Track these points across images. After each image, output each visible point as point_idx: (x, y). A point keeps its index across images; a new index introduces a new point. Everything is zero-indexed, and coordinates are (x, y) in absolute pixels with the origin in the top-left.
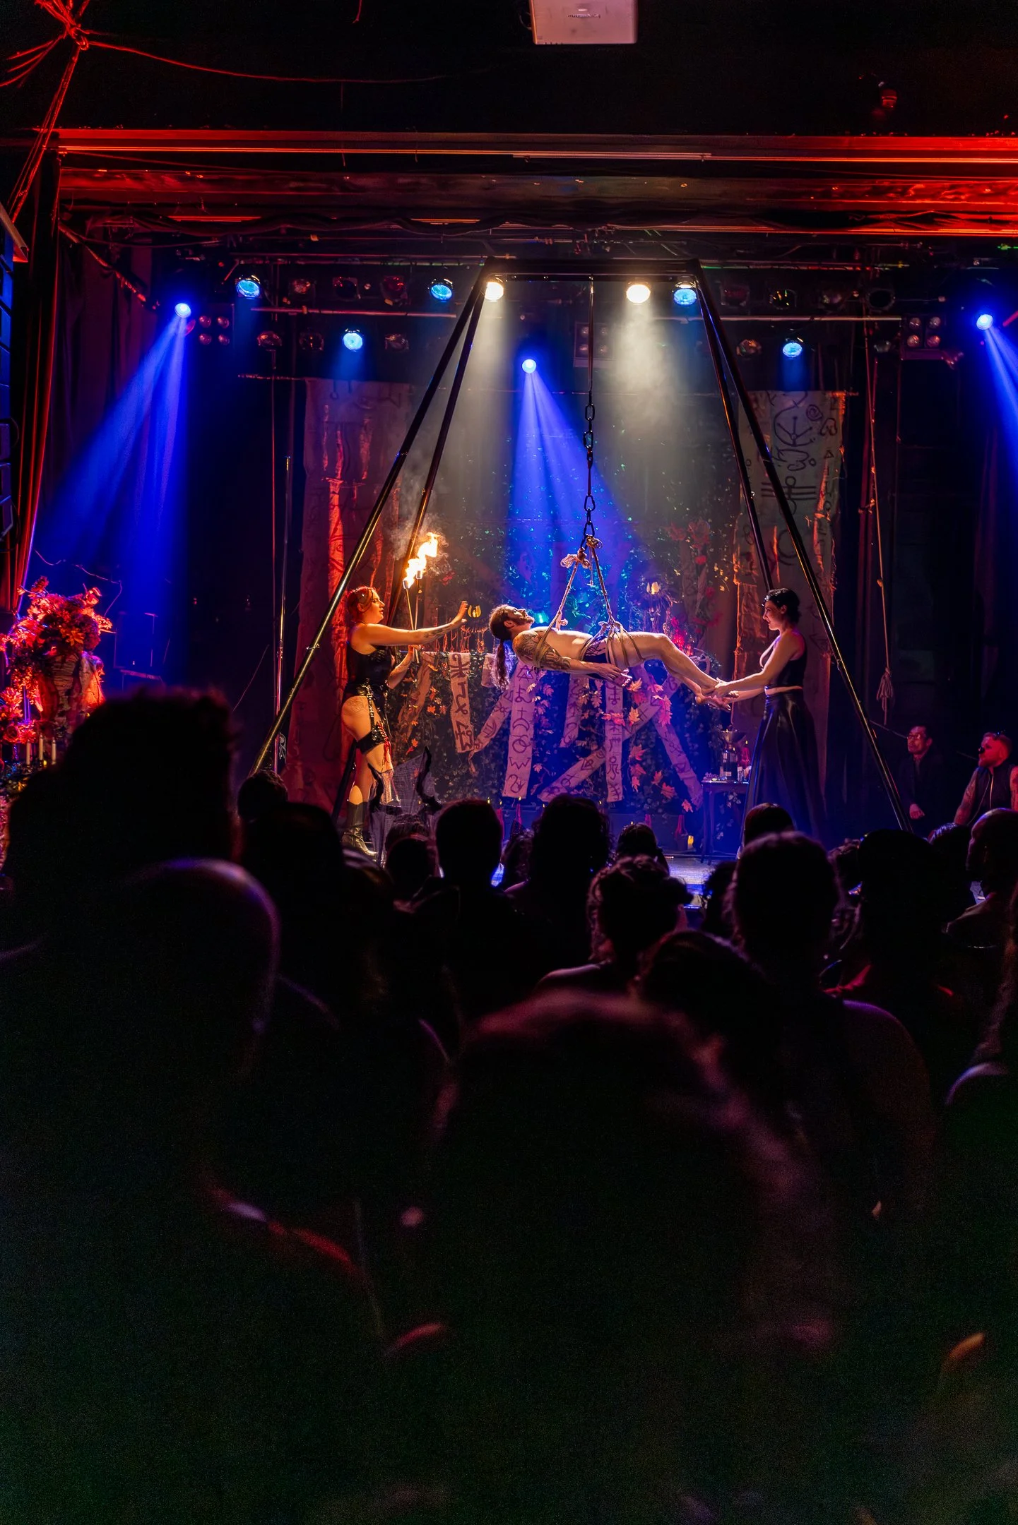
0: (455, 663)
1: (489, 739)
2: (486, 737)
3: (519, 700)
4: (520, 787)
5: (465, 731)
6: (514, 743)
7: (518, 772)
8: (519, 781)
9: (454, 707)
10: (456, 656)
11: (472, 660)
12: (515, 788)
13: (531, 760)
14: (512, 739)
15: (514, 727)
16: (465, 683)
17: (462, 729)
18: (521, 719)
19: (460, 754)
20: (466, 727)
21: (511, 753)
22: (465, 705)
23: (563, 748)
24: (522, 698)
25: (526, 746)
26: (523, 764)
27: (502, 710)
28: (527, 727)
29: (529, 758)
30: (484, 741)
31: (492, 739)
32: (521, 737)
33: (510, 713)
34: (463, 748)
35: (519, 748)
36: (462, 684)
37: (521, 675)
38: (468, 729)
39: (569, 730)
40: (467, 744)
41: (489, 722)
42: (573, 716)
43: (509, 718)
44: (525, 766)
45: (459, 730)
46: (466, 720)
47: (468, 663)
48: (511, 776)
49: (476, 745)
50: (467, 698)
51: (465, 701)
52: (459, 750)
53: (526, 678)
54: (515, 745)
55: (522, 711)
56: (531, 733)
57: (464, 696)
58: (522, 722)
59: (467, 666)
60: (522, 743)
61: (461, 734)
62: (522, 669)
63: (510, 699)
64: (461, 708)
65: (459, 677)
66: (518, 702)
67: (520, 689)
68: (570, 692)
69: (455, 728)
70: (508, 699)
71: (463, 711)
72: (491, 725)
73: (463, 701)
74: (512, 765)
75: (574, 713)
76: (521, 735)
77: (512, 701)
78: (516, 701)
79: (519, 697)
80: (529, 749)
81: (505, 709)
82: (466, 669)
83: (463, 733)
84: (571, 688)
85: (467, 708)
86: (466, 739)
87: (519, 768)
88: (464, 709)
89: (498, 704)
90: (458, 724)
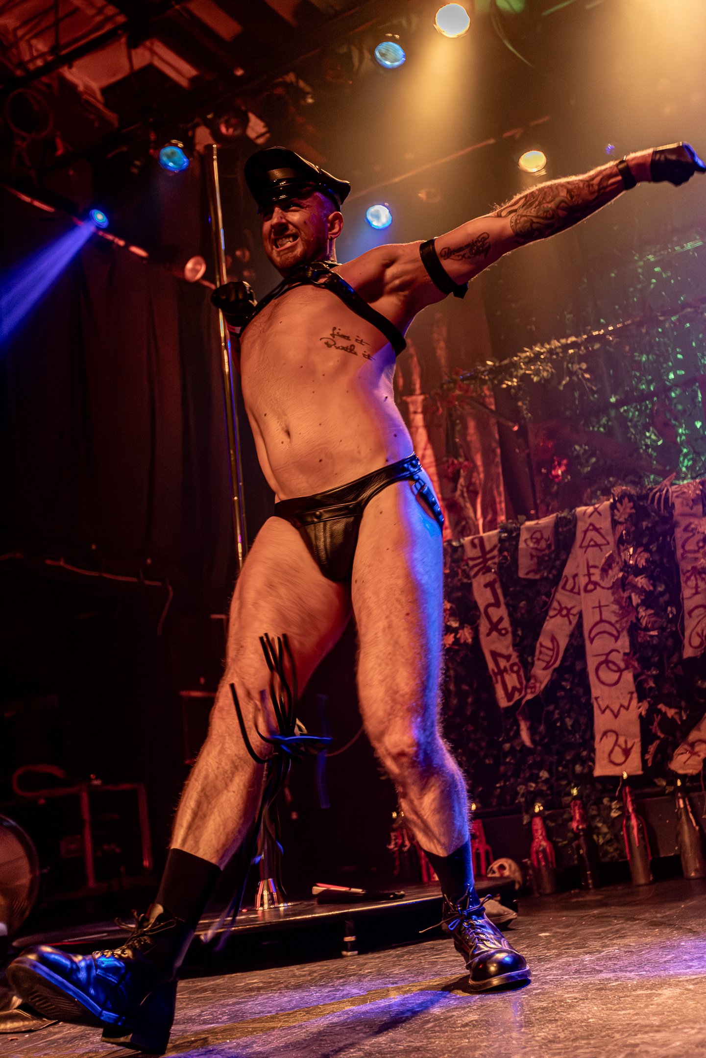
0: (476, 553)
1: (550, 670)
2: (545, 668)
3: (590, 587)
4: (627, 752)
5: (508, 665)
6: (597, 669)
7: (615, 724)
8: (621, 740)
9: (484, 627)
10: (476, 541)
11: (501, 540)
12: (618, 757)
13: (635, 695)
14: (592, 663)
15: (592, 640)
16: (494, 581)
17: (503, 663)
18: (601, 621)
19: (507, 708)
20: (508, 658)
21: (596, 690)
22: (501, 619)
23: (689, 659)
24: (596, 584)
25: (620, 671)
26: (622, 706)
27: (564, 612)
28: (615, 633)
29: (632, 693)
30: (542, 675)
31: (555, 670)
32: (608, 654)
33: (580, 614)
34: (509, 697)
35: (609, 676)
36: (490, 585)
37: (585, 543)
38: (511, 662)
39: (695, 622)
40: (514, 689)
41: (544, 640)
42: (697, 593)
43: (580, 625)
44: (627, 709)
45: (497, 664)
46: (504, 645)
47: (495, 547)
48: (605, 734)
49: (531, 688)
50: (503, 607)
51: (500, 613)
52: (503, 703)
53: (596, 545)
54: (601, 673)
55: (600, 607)
56: (624, 643)
57: (497, 604)
58: (603, 627)
59: (495, 552)
60: (610, 665)
61: (501, 672)
62: (585, 532)
63: (576, 590)
64: (494, 627)
65: (484, 574)
66: (591, 591)
67: (589, 567)
68: (679, 552)
69: (491, 665)
70: (571, 591)
71: (499, 631)
72: (548, 644)
73: (496, 613)
74: (603, 712)
75: (697, 587)
76: (607, 651)
77: (579, 594)
78: (586, 591)
79: (590, 582)
80: (628, 676)
81: (569, 610)
82: (493, 558)
83: (505, 670)
84: (679, 543)
85: (506, 624)
86: (512, 680)
87: (616, 716)
88: (500, 627)
89: (555, 604)
90: (495, 655)
